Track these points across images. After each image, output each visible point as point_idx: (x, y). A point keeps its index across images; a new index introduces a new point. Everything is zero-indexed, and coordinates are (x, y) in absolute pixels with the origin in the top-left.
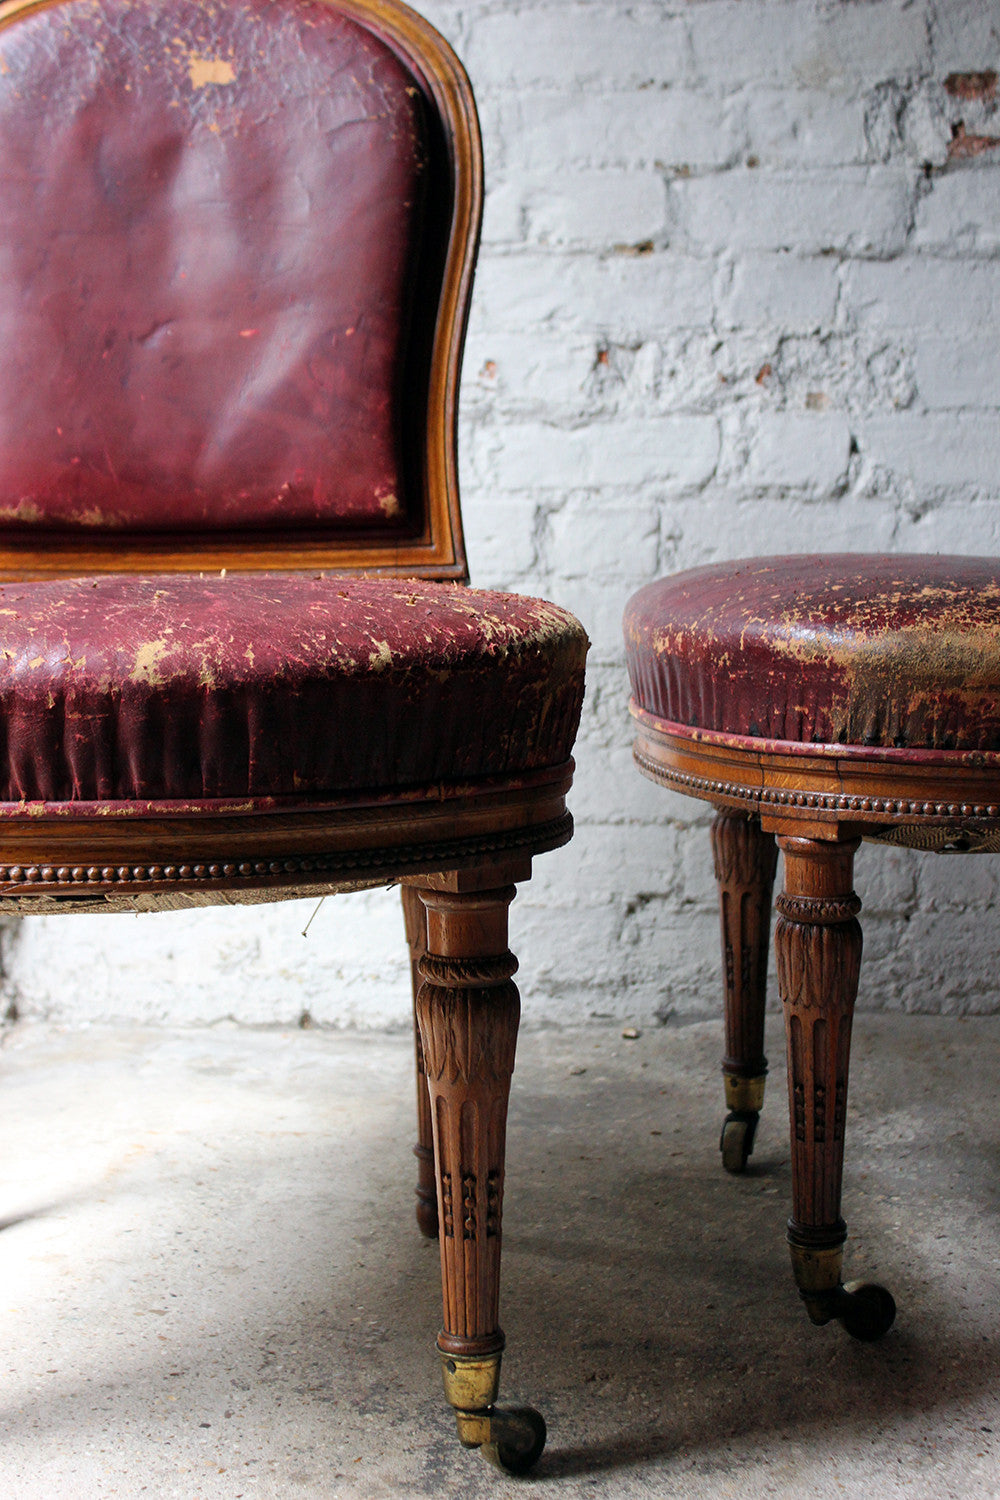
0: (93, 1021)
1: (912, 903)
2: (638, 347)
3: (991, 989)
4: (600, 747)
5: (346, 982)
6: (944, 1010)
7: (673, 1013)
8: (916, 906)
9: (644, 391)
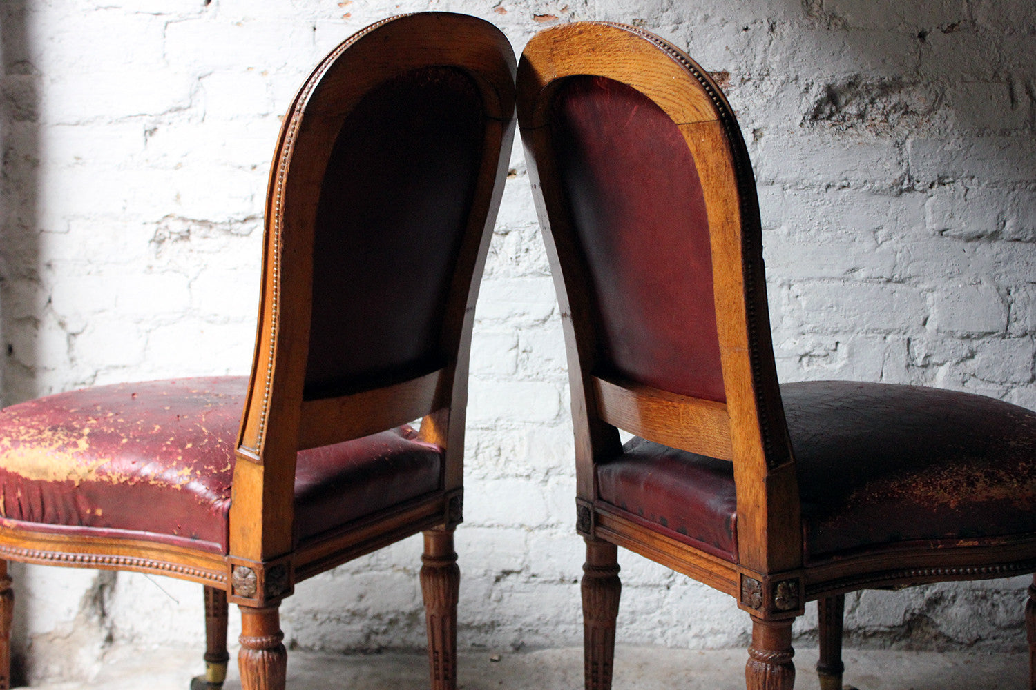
0: (161, 644)
1: (672, 579)
2: (507, 233)
3: (720, 633)
4: (480, 479)
5: (319, 622)
6: (691, 646)
7: (523, 644)
8: (674, 581)
9: (509, 261)
